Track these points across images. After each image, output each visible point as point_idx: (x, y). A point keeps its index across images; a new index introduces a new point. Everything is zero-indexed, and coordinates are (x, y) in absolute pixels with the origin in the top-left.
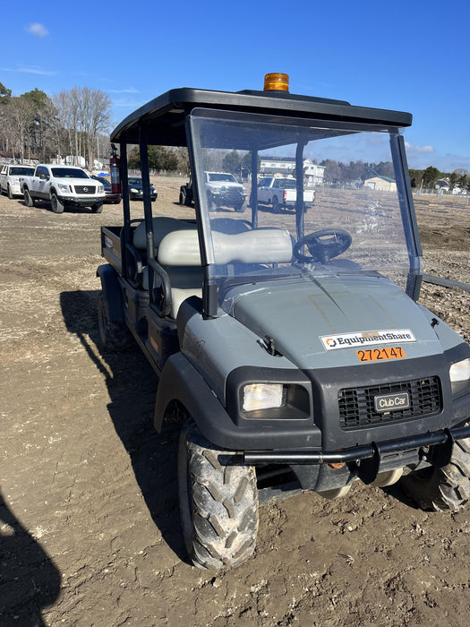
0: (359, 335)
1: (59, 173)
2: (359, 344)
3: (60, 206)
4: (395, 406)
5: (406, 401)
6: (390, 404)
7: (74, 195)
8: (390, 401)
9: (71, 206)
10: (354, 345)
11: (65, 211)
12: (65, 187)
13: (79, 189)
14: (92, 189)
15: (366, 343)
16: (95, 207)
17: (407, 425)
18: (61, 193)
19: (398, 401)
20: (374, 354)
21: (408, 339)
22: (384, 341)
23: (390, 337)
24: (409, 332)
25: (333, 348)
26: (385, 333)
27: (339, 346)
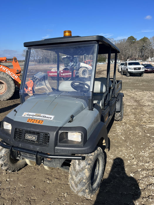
0: (34, 114)
1: (130, 64)
2: (32, 117)
3: (128, 74)
4: (31, 139)
5: (35, 138)
6: (30, 138)
7: (133, 71)
8: (30, 137)
9: (132, 74)
10: (30, 116)
11: (130, 76)
12: (130, 68)
13: (135, 69)
14: (139, 69)
15: (34, 117)
16: (140, 74)
17: (33, 147)
18: (129, 70)
19: (32, 137)
20: (33, 121)
21: (49, 119)
22: (40, 118)
23: (44, 117)
24: (53, 117)
25: (24, 116)
26: (43, 115)
27: (26, 116)
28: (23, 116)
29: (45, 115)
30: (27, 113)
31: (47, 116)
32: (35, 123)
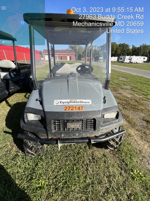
0: (69, 101)
2: (67, 104)
5: (80, 126)
8: (73, 125)
10: (65, 104)
20: (71, 108)
21: (88, 104)
22: (77, 104)
23: (81, 102)
24: (90, 101)
25: (57, 104)
26: (79, 101)
27: (59, 104)
28: (55, 104)
29: (82, 100)
30: (59, 101)
31: (84, 101)
32: (75, 111)
